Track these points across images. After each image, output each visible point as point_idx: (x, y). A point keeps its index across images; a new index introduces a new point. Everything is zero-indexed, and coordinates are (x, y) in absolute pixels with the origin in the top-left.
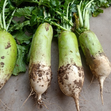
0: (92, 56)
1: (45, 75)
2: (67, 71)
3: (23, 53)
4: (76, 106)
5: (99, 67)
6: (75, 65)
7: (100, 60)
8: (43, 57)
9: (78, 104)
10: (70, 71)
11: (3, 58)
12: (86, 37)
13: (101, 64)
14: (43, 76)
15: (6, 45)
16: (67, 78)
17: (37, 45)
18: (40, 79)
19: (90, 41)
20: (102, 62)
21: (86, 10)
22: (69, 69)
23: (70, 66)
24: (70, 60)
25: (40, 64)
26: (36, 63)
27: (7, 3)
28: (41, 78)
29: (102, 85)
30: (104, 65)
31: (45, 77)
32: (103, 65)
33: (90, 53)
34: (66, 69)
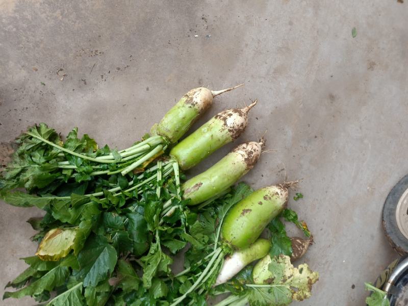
0: (199, 113)
1: (247, 149)
2: (237, 127)
3: (226, 203)
4: (253, 106)
5: (209, 100)
6: (225, 124)
7: (203, 101)
8: (236, 163)
9: (251, 105)
10: (235, 125)
11: (261, 203)
12: (177, 131)
13: (206, 99)
14: (250, 149)
15: (246, 214)
16: (242, 125)
17: (229, 178)
18: (255, 150)
19: (181, 124)
20: (205, 99)
21: (123, 158)
22: (233, 127)
23: (231, 127)
24: (223, 132)
25: (244, 160)
26: (246, 164)
27: (174, 300)
28: (253, 151)
29: (223, 91)
30: (206, 95)
31: (249, 148)
32: (207, 97)
33: (196, 116)
34: (236, 130)
